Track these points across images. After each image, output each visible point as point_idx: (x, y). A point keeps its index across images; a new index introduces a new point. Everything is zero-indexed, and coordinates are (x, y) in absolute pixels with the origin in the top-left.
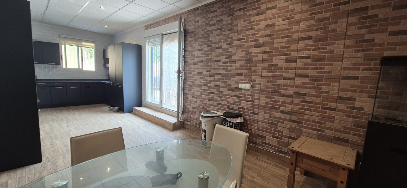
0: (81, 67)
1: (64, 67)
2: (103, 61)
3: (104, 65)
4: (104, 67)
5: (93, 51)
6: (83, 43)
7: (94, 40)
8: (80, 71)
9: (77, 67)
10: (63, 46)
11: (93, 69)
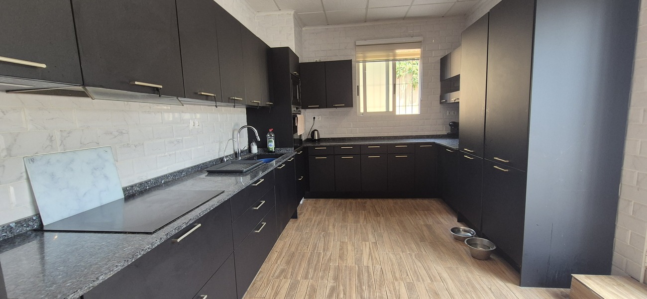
0: (391, 109)
1: (362, 111)
2: (440, 89)
3: (442, 97)
4: (441, 103)
5: (416, 66)
6: (398, 51)
7: (420, 39)
8: (389, 116)
9: (384, 109)
10: (361, 65)
11: (416, 111)
